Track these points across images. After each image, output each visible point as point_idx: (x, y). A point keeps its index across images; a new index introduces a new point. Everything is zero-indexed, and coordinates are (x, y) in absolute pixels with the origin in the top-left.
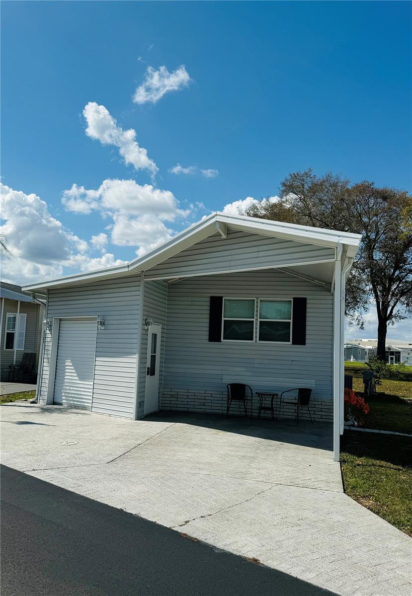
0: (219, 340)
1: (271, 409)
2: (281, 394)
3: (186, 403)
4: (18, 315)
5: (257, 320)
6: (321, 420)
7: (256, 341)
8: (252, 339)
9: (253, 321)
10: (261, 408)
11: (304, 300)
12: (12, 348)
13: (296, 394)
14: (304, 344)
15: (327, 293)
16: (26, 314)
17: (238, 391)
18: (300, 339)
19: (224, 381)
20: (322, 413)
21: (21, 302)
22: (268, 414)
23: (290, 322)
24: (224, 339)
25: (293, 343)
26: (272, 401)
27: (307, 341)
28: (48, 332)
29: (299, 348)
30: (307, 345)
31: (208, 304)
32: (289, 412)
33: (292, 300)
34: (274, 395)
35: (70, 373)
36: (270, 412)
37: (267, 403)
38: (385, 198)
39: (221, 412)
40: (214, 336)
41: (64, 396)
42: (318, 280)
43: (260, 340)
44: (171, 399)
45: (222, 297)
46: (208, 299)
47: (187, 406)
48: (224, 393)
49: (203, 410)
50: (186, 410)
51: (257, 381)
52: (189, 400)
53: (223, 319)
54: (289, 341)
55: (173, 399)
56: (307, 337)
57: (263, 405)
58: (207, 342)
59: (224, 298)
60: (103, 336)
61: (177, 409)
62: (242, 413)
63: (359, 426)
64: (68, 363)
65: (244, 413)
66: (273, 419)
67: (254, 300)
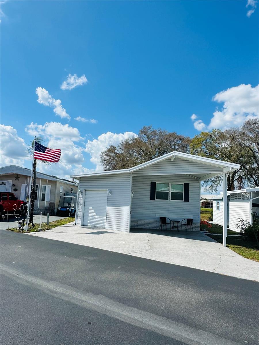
0: (155, 200)
1: (177, 227)
2: (181, 221)
3: (141, 225)
4: (47, 186)
5: (170, 191)
6: (195, 231)
7: (170, 200)
8: (168, 199)
9: (168, 192)
10: (173, 227)
11: (189, 184)
12: (44, 200)
13: (186, 221)
14: (188, 201)
15: (197, 182)
16: (50, 186)
17: (163, 220)
18: (187, 199)
19: (157, 216)
20: (196, 228)
21: (48, 180)
22: (175, 229)
23: (183, 193)
24: (157, 199)
25: (184, 201)
26: (173, 224)
27: (190, 200)
28: (80, 195)
29: (186, 203)
30: (190, 202)
31: (150, 185)
32: (184, 228)
33: (184, 184)
34: (178, 222)
35: (91, 212)
36: (177, 228)
37: (175, 225)
38: (180, 139)
39: (156, 228)
40: (152, 198)
41: (89, 222)
42: (194, 176)
43: (171, 199)
44: (135, 223)
45: (156, 182)
46: (150, 183)
47: (142, 226)
48: (157, 221)
49: (149, 228)
50: (141, 228)
51: (170, 216)
52: (142, 224)
53: (156, 191)
54: (183, 200)
55: (136, 224)
56: (190, 198)
57: (174, 226)
58: (150, 200)
59: (156, 183)
60: (110, 198)
61: (137, 228)
62: (164, 229)
63: (209, 233)
64: (91, 208)
65: (165, 229)
66: (178, 231)
67: (169, 184)
